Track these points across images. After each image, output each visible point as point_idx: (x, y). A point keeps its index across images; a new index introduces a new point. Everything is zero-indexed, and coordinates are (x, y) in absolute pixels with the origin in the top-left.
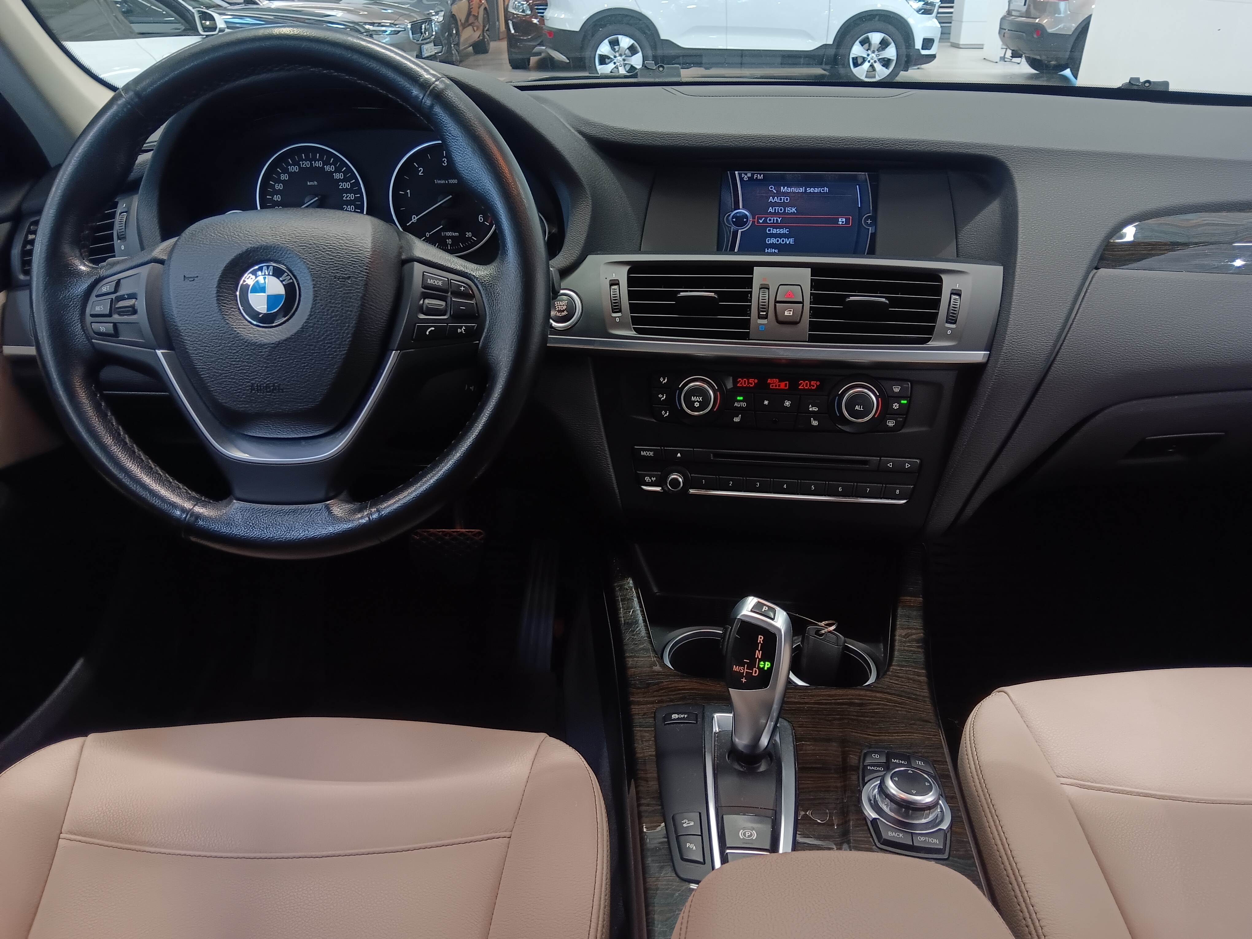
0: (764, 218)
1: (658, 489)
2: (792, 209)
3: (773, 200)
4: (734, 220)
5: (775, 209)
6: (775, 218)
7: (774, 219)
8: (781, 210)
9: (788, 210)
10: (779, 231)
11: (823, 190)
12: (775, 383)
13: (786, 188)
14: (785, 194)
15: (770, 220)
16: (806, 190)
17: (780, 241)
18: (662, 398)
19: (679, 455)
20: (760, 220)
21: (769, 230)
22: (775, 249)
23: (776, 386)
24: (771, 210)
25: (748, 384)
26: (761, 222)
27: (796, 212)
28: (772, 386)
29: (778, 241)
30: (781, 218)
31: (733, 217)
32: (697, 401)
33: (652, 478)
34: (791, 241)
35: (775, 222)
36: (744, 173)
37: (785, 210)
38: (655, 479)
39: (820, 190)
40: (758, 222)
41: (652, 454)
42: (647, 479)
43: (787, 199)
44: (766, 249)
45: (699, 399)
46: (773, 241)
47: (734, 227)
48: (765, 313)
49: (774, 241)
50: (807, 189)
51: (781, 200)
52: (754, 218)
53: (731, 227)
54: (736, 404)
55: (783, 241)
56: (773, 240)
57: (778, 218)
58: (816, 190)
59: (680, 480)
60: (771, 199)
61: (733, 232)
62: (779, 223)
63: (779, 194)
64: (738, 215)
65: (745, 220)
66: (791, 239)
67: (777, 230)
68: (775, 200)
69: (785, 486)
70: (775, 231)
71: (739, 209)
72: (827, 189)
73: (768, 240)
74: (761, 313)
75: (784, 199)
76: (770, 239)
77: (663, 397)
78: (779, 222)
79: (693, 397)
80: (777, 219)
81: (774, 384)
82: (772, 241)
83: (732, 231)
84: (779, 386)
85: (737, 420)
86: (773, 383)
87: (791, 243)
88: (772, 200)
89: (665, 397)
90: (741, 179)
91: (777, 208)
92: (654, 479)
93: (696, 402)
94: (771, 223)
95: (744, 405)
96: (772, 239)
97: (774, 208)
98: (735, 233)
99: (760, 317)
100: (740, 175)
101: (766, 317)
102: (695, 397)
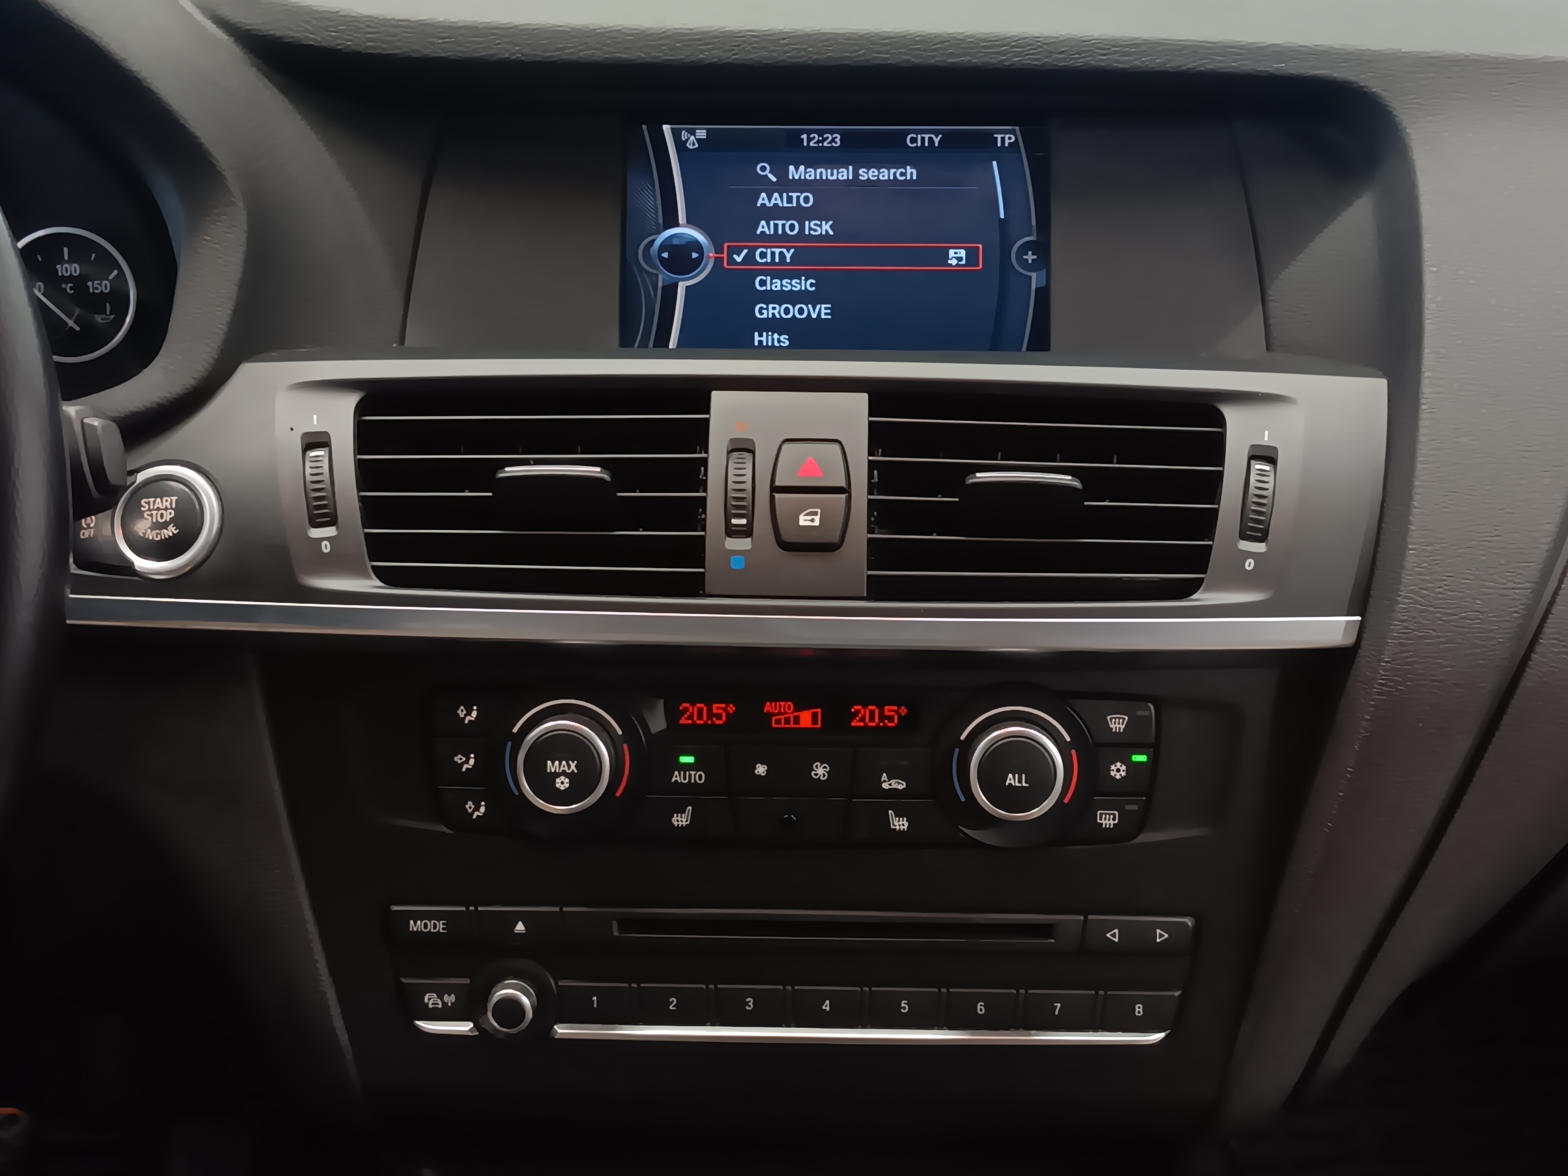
0: (745, 251)
1: (464, 1027)
2: (820, 226)
3: (770, 200)
4: (665, 255)
5: (776, 226)
6: (777, 251)
7: (773, 254)
8: (792, 227)
9: (810, 229)
10: (787, 285)
11: (902, 174)
12: (785, 713)
13: (802, 168)
14: (801, 185)
15: (763, 255)
16: (856, 174)
17: (794, 311)
18: (465, 766)
19: (520, 927)
20: (735, 256)
21: (763, 283)
22: (780, 335)
23: (787, 721)
24: (766, 229)
25: (709, 718)
26: (739, 259)
27: (831, 233)
28: (778, 722)
29: (787, 311)
30: (792, 251)
31: (663, 247)
32: (564, 773)
33: (446, 997)
34: (823, 311)
35: (777, 260)
36: (687, 130)
37: (802, 227)
38: (453, 996)
39: (895, 174)
40: (732, 261)
41: (440, 926)
42: (431, 1000)
43: (806, 200)
44: (756, 334)
45: (569, 767)
46: (774, 311)
47: (663, 277)
48: (744, 521)
49: (776, 312)
50: (861, 172)
51: (790, 199)
52: (718, 249)
53: (657, 276)
54: (677, 777)
55: (801, 311)
56: (774, 308)
57: (784, 250)
58: (885, 174)
59: (525, 1000)
60: (763, 197)
61: (663, 287)
62: (788, 264)
63: (785, 185)
64: (675, 242)
65: (695, 255)
66: (823, 306)
67: (784, 282)
68: (773, 201)
69: (826, 1006)
70: (777, 285)
71: (677, 225)
72: (914, 171)
73: (761, 309)
74: (734, 521)
75: (798, 197)
76: (764, 306)
77: (467, 762)
78: (788, 260)
79: (549, 763)
80: (781, 253)
81: (782, 717)
82: (771, 311)
83: (660, 284)
84: (797, 720)
85: (681, 820)
86: (780, 713)
87: (823, 316)
88: (766, 202)
89: (472, 761)
90: (681, 146)
91: (780, 223)
92: (450, 999)
93: (558, 775)
94: (766, 264)
95: (698, 777)
96: (771, 306)
97: (772, 223)
98: (670, 291)
99: (731, 532)
100: (676, 134)
101: (747, 532)
102: (557, 763)
